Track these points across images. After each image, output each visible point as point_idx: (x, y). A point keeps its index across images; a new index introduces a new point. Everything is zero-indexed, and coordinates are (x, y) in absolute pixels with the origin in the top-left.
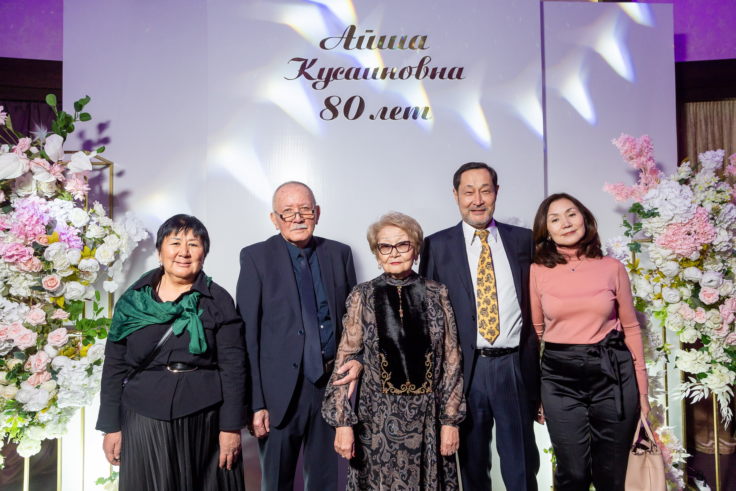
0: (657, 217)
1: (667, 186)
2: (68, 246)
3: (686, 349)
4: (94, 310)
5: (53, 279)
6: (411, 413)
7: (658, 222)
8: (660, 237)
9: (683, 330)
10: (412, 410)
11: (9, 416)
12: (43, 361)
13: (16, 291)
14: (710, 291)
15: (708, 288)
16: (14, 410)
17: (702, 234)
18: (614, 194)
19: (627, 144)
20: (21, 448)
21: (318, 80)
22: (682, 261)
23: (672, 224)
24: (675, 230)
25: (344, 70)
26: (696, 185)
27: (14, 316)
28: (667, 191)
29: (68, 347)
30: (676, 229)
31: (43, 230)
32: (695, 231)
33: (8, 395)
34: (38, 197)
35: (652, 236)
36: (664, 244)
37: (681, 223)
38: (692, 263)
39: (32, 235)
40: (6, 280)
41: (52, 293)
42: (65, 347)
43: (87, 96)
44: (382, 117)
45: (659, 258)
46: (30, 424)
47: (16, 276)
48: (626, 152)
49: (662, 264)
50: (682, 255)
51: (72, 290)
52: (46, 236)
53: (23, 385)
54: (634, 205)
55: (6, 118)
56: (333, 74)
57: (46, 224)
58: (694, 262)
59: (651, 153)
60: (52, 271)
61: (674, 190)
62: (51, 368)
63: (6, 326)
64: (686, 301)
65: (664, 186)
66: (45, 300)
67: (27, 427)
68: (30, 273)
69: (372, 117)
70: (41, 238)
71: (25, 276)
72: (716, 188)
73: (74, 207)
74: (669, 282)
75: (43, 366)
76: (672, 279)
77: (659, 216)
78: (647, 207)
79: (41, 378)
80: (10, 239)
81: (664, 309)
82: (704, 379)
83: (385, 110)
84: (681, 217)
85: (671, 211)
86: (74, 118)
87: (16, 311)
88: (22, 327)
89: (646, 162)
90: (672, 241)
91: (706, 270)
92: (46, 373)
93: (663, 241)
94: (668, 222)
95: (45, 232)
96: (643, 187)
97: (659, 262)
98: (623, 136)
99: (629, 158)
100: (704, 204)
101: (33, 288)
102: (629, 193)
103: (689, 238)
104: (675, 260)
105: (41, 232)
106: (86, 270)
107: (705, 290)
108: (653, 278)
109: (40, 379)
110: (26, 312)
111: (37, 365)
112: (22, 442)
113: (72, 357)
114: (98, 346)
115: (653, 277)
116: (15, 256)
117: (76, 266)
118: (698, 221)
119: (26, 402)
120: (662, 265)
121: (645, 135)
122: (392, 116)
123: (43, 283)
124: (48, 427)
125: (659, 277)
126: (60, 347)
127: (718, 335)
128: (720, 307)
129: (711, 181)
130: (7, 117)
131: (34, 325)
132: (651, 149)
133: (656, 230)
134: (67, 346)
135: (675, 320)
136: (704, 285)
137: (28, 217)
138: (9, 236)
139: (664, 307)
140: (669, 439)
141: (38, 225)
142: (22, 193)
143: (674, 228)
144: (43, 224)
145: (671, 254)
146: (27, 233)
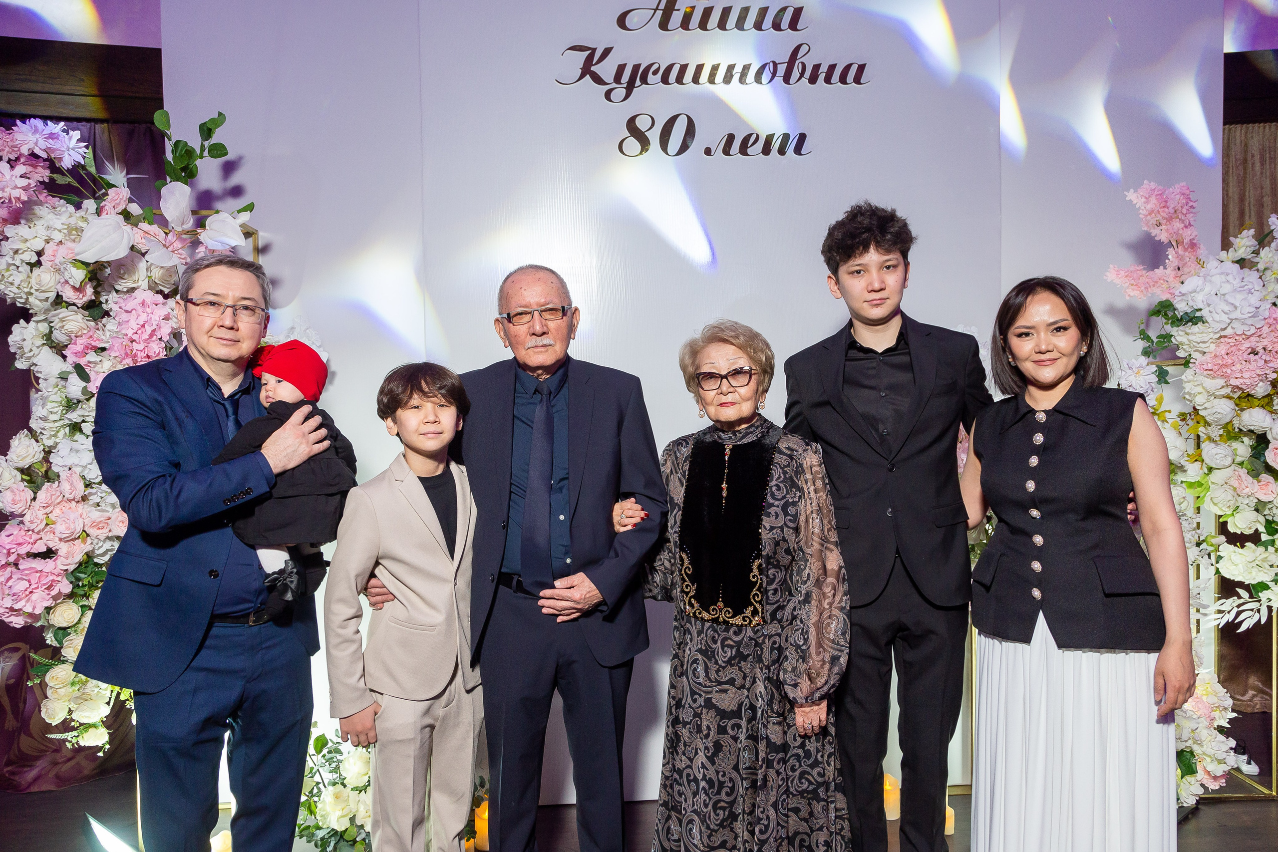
0: (1200, 324)
1: (1218, 271)
3: (1238, 544)
6: (725, 652)
7: (1202, 333)
8: (1204, 358)
9: (1235, 513)
10: (726, 649)
18: (1127, 284)
19: (1153, 200)
21: (614, 85)
22: (1239, 398)
23: (1225, 337)
24: (1232, 347)
25: (659, 68)
26: (1265, 269)
28: (1217, 279)
30: (1232, 344)
31: (161, 350)
34: (150, 293)
35: (1189, 357)
36: (1211, 370)
37: (1244, 334)
38: (1257, 402)
43: (220, 113)
44: (726, 151)
45: (1200, 393)
48: (1151, 212)
49: (1204, 403)
50: (1241, 389)
54: (1160, 303)
55: (85, 153)
56: (640, 75)
57: (166, 338)
58: (1260, 399)
59: (1193, 215)
61: (1231, 277)
63: (107, 514)
64: (1241, 464)
65: (1213, 271)
69: (708, 152)
74: (1215, 433)
76: (1220, 429)
77: (1204, 322)
78: (1182, 307)
81: (1205, 478)
82: (1265, 592)
83: (731, 138)
84: (1243, 324)
85: (1226, 313)
86: (198, 152)
89: (1183, 230)
90: (1226, 366)
93: (1210, 365)
94: (1219, 332)
96: (1174, 273)
97: (1198, 400)
98: (1147, 186)
99: (1156, 222)
102: (1151, 284)
103: (1255, 360)
104: (1229, 397)
107: (1275, 446)
108: (1188, 427)
115: (1188, 425)
118: (1272, 331)
120: (1206, 405)
121: (1182, 184)
122: (743, 150)
125: (1196, 424)
130: (86, 151)
132: (1192, 207)
133: (1198, 346)
135: (1223, 496)
136: (1275, 439)
137: (136, 327)
138: (104, 359)
139: (1203, 475)
140: (1209, 689)
141: (154, 341)
142: (122, 285)
143: (1229, 343)
144: (160, 339)
145: (1223, 387)
146: (136, 355)
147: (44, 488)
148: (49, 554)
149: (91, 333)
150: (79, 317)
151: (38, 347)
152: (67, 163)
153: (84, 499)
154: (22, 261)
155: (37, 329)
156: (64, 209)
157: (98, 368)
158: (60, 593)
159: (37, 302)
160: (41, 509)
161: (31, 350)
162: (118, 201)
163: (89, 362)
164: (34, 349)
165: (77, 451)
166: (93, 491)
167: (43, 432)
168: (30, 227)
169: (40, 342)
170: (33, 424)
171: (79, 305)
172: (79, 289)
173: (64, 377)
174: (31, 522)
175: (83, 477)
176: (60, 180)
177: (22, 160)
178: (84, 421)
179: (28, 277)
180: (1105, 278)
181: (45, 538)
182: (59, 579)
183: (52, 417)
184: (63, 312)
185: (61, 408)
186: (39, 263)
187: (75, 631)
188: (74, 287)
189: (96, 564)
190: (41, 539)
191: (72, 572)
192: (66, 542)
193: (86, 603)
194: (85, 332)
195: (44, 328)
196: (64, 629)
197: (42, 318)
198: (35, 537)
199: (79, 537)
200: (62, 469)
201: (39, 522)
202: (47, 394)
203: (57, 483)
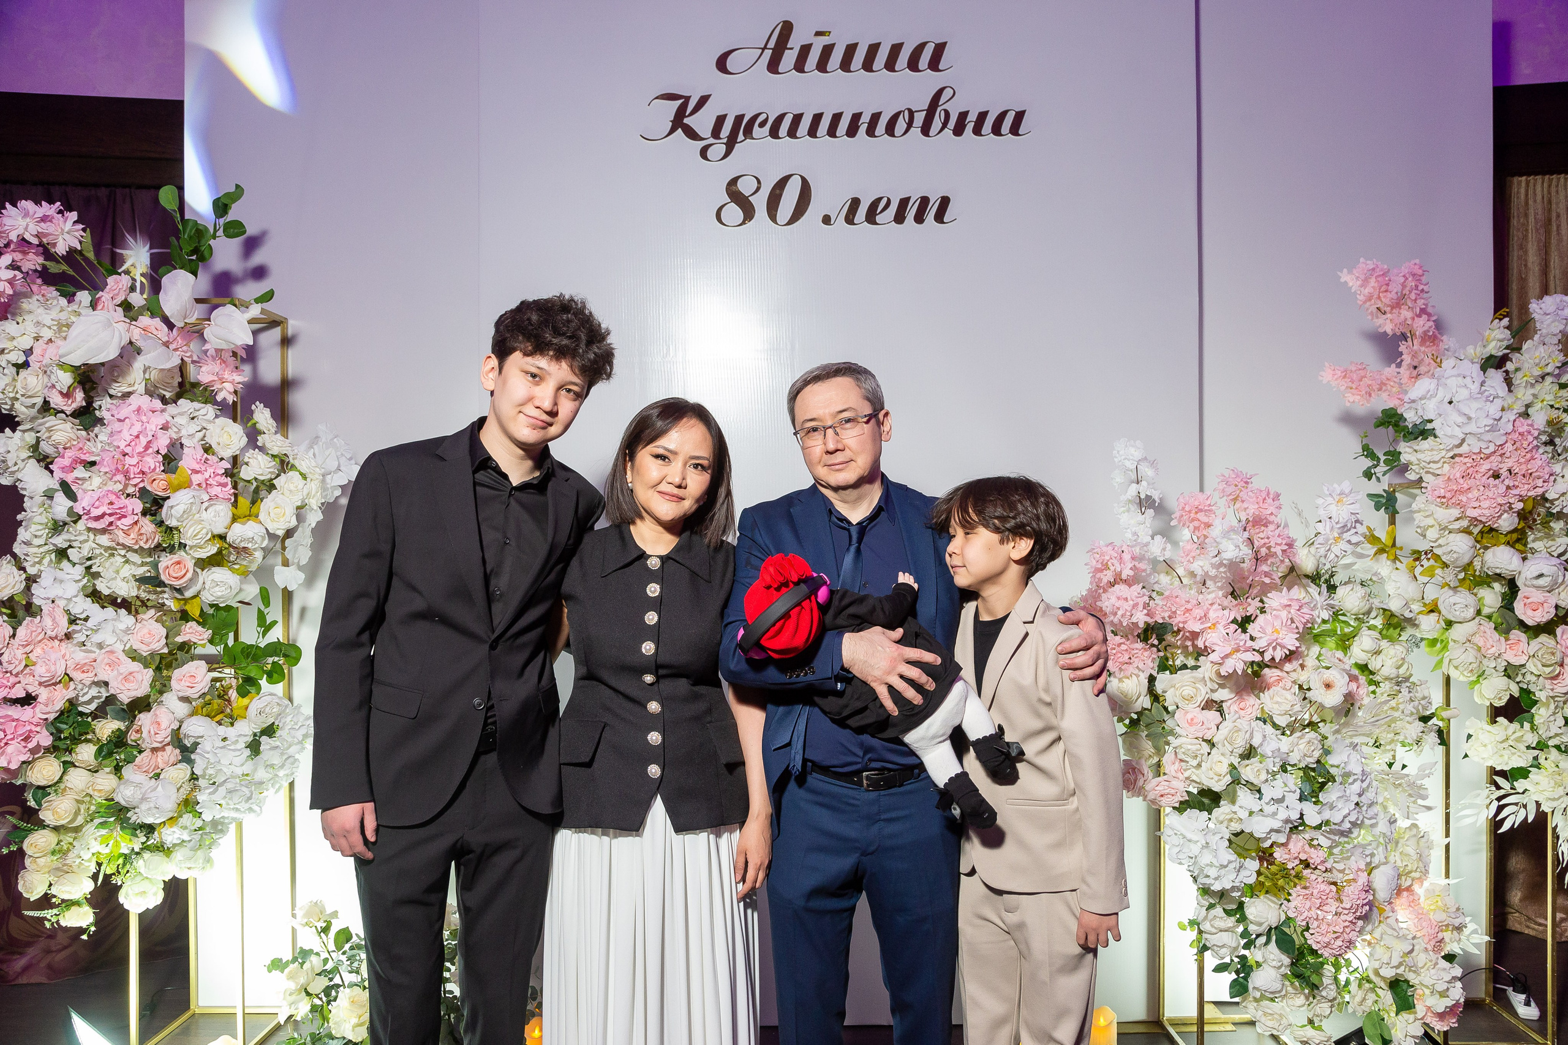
0: (1431, 439)
1: (1455, 372)
2: (206, 497)
3: (1489, 719)
4: (259, 625)
5: (178, 563)
7: (1432, 450)
8: (1436, 481)
9: (1481, 679)
11: (103, 832)
12: (163, 726)
13: (108, 585)
14: (1537, 596)
15: (1534, 590)
16: (112, 819)
17: (1524, 476)
18: (1344, 388)
19: (1373, 282)
20: (127, 894)
21: (712, 140)
22: (1481, 532)
23: (1460, 455)
24: (1468, 468)
25: (767, 119)
26: (1517, 370)
27: (105, 636)
28: (1453, 382)
29: (210, 700)
30: (1469, 465)
31: (158, 464)
32: (1510, 471)
33: (100, 791)
34: (147, 398)
35: (1421, 480)
36: (1444, 497)
37: (1481, 453)
38: (1503, 539)
39: (139, 473)
40: (89, 563)
41: (179, 591)
42: (204, 699)
43: (237, 186)
44: (850, 219)
45: (1432, 526)
46: (142, 849)
47: (107, 555)
48: (1370, 298)
49: (1439, 538)
50: (1481, 521)
51: (214, 585)
52: (163, 476)
53: (128, 771)
54: (1384, 411)
55: (82, 236)
56: (744, 127)
57: (164, 451)
58: (1506, 535)
59: (1423, 301)
60: (177, 546)
61: (1468, 380)
62: (179, 740)
63: (93, 656)
64: (1489, 617)
65: (1450, 372)
66: (163, 605)
67: (138, 854)
68: (136, 551)
69: (826, 220)
70: (154, 480)
71: (125, 556)
72: (1558, 376)
73: (217, 416)
74: (1452, 577)
75: (164, 735)
76: (1460, 572)
77: (1435, 437)
78: (1411, 417)
79: (162, 758)
80: (96, 481)
81: (1443, 634)
82: (1523, 780)
83: (855, 203)
84: (1479, 440)
85: (1459, 426)
86: (212, 231)
87: (109, 627)
88: (123, 657)
89: (1413, 319)
90: (1461, 492)
91: (1533, 551)
92: (169, 748)
93: (1442, 491)
94: (1451, 449)
95: (162, 468)
96: (1408, 372)
97: (1432, 534)
98: (1365, 264)
99: (1375, 310)
100: (1530, 411)
101: (142, 580)
102: (1376, 387)
103: (1495, 486)
104: (1467, 531)
105: (155, 469)
106: (242, 545)
107: (1526, 594)
108: (1422, 569)
109: (159, 760)
110: (128, 629)
111: (152, 732)
112: (129, 883)
113: (218, 718)
114: (268, 698)
115: (1422, 566)
116: (107, 517)
117: (222, 537)
118: (1516, 450)
119: (135, 804)
120: (1440, 542)
121: (1413, 262)
122: (871, 217)
123: (161, 571)
124: (178, 854)
125: (1432, 566)
126: (195, 700)
127: (1552, 690)
128: (1559, 631)
129: (1547, 362)
130: (84, 234)
131: (145, 654)
132: (1422, 291)
133: (1428, 466)
134: (208, 697)
135: (1463, 657)
136: (1525, 585)
137: (129, 438)
138: (94, 475)
139: (1441, 631)
140: (1440, 903)
141: (149, 455)
142: (117, 389)
143: (1465, 464)
144: (158, 452)
145: (1458, 519)
146: (127, 471)
147: (25, 623)
148: (28, 700)
149: (81, 445)
150: (69, 425)
151: (23, 460)
152: (61, 249)
153: (68, 636)
154: (9, 362)
155: (22, 439)
156: (55, 302)
157: (86, 485)
158: (38, 746)
159: (23, 409)
160: (20, 647)
161: (16, 464)
162: (116, 292)
163: (77, 478)
164: (19, 462)
165: (61, 581)
166: (77, 628)
167: (27, 558)
168: (18, 323)
169: (26, 454)
170: (17, 548)
171: (68, 413)
172: (67, 395)
173: (49, 495)
174: (9, 663)
175: (68, 612)
176: (54, 268)
177: (12, 246)
178: (70, 547)
179: (14, 379)
180: (1320, 378)
181: (24, 682)
182: (38, 729)
183: (37, 542)
184: (51, 421)
185: (47, 531)
186: (26, 365)
187: (56, 791)
188: (61, 393)
189: (81, 714)
190: (19, 682)
191: (52, 723)
192: (46, 686)
193: (68, 759)
194: (75, 443)
195: (30, 438)
196: (43, 788)
197: (28, 426)
198: (13, 680)
199: (60, 682)
200: (45, 602)
201: (17, 663)
202: (31, 514)
203: (39, 617)
